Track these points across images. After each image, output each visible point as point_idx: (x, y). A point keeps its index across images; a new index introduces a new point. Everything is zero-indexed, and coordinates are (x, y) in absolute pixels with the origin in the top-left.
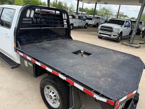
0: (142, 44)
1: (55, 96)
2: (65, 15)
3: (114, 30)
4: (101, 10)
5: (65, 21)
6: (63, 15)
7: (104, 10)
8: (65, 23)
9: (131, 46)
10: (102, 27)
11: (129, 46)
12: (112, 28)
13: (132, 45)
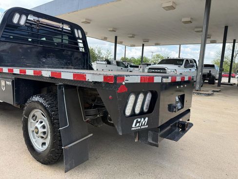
0: (217, 91)
1: (44, 133)
2: (78, 32)
3: (168, 71)
4: (154, 58)
5: (79, 41)
6: (76, 31)
7: (159, 57)
8: (81, 45)
9: (198, 94)
10: (149, 69)
11: (196, 93)
12: (165, 69)
13: (200, 92)
